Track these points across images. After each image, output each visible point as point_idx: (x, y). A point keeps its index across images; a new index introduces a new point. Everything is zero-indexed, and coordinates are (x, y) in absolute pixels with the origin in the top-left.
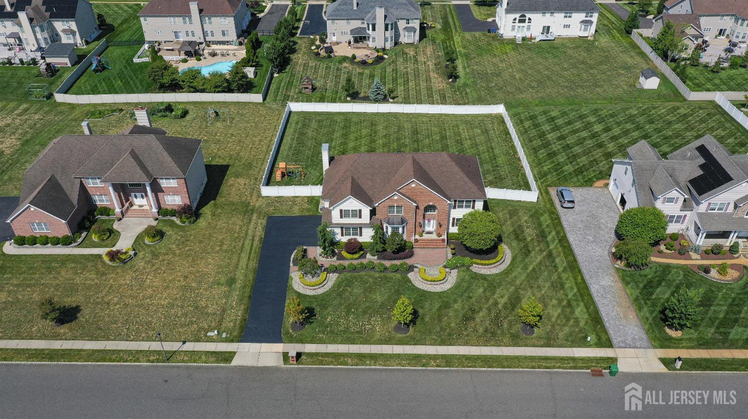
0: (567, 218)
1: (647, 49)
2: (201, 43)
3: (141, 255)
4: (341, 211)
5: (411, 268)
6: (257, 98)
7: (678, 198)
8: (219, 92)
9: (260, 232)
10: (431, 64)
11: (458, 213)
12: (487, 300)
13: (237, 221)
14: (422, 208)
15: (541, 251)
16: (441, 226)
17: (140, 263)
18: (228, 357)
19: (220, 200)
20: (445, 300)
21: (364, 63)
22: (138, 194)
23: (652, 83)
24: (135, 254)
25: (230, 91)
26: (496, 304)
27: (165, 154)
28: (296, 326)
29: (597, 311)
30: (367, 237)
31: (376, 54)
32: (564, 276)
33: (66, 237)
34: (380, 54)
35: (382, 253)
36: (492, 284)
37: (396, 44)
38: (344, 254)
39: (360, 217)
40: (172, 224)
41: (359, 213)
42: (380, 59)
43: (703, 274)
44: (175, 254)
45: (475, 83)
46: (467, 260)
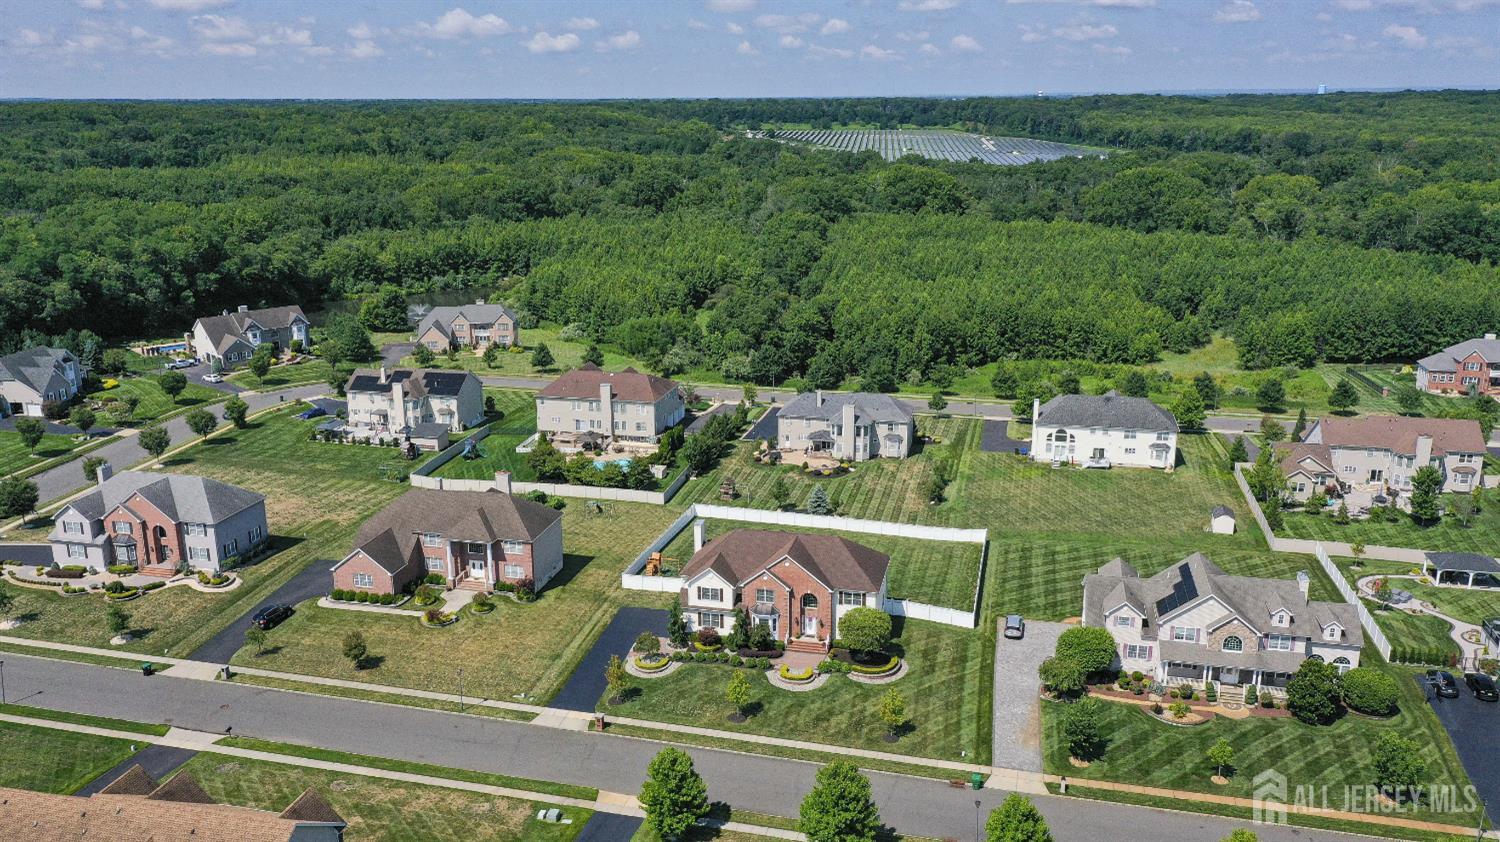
0: (1004, 647)
1: (1245, 488)
2: (607, 437)
3: (462, 622)
4: (699, 588)
5: (771, 667)
6: (657, 498)
7: (1133, 619)
8: (610, 486)
9: (607, 619)
10: (913, 484)
11: (842, 610)
12: (854, 706)
13: (584, 607)
14: (798, 596)
15: (951, 672)
16: (822, 625)
17: (459, 628)
18: (527, 717)
19: (569, 586)
20: (800, 701)
21: (818, 474)
22: (477, 563)
23: (1223, 525)
24: (457, 620)
25: (625, 487)
26: (864, 709)
27: (517, 515)
28: (612, 701)
29: (990, 733)
30: (727, 628)
31: (838, 464)
32: (967, 698)
33: (387, 596)
34: (845, 465)
35: (743, 647)
36: (867, 693)
37: (873, 456)
38: (698, 645)
39: (722, 600)
40: (507, 600)
41: (718, 595)
42: (841, 471)
43: (1152, 714)
44: (500, 625)
45: (966, 509)
46: (845, 666)
